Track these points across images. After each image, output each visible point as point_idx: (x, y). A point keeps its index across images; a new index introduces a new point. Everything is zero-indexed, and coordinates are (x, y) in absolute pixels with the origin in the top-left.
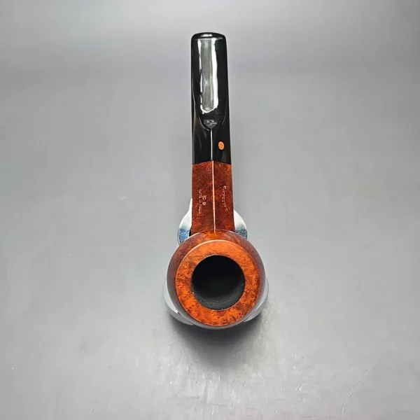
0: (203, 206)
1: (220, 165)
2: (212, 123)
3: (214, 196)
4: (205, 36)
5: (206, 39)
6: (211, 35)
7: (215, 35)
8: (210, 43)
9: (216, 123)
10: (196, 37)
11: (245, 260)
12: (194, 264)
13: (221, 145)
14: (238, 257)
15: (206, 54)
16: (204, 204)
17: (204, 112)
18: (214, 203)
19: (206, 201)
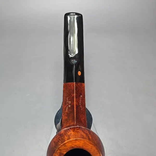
0: (69, 108)
1: (79, 84)
2: (74, 61)
3: (75, 103)
4: (71, 14)
5: (72, 16)
6: (74, 14)
7: (77, 14)
8: (74, 18)
9: (76, 62)
10: (67, 15)
11: (94, 151)
12: (62, 154)
13: (79, 73)
14: (90, 149)
15: (72, 24)
16: (70, 106)
17: (71, 56)
18: (75, 106)
19: (70, 105)
